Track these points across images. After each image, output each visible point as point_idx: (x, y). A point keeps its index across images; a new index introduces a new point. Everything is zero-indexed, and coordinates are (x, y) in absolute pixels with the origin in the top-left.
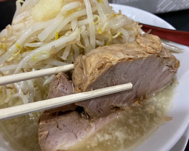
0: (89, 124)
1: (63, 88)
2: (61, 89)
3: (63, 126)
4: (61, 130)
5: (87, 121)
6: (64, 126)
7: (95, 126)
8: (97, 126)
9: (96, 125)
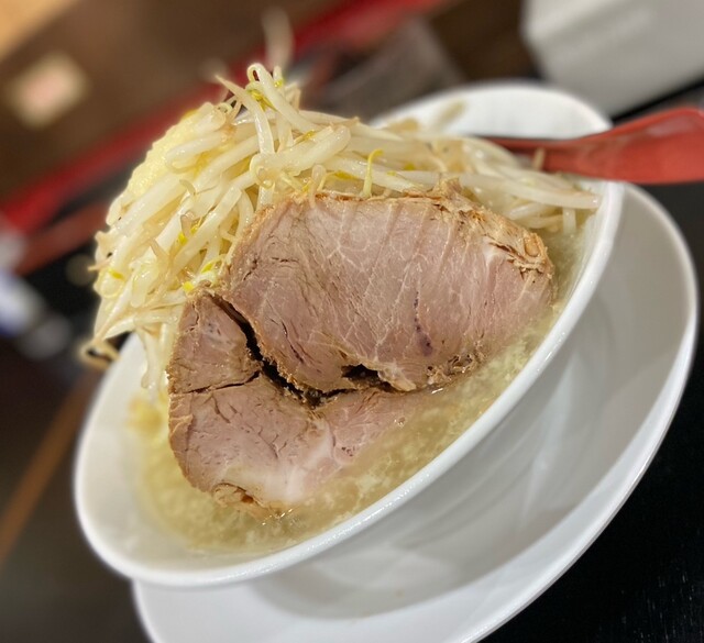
0: (309, 419)
1: (210, 328)
2: (205, 331)
3: (232, 412)
4: (228, 421)
5: (302, 410)
6: (235, 411)
7: (332, 432)
8: (335, 432)
9: (332, 429)
